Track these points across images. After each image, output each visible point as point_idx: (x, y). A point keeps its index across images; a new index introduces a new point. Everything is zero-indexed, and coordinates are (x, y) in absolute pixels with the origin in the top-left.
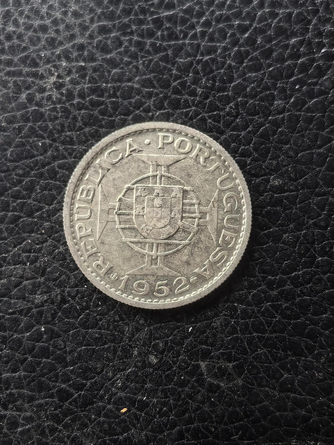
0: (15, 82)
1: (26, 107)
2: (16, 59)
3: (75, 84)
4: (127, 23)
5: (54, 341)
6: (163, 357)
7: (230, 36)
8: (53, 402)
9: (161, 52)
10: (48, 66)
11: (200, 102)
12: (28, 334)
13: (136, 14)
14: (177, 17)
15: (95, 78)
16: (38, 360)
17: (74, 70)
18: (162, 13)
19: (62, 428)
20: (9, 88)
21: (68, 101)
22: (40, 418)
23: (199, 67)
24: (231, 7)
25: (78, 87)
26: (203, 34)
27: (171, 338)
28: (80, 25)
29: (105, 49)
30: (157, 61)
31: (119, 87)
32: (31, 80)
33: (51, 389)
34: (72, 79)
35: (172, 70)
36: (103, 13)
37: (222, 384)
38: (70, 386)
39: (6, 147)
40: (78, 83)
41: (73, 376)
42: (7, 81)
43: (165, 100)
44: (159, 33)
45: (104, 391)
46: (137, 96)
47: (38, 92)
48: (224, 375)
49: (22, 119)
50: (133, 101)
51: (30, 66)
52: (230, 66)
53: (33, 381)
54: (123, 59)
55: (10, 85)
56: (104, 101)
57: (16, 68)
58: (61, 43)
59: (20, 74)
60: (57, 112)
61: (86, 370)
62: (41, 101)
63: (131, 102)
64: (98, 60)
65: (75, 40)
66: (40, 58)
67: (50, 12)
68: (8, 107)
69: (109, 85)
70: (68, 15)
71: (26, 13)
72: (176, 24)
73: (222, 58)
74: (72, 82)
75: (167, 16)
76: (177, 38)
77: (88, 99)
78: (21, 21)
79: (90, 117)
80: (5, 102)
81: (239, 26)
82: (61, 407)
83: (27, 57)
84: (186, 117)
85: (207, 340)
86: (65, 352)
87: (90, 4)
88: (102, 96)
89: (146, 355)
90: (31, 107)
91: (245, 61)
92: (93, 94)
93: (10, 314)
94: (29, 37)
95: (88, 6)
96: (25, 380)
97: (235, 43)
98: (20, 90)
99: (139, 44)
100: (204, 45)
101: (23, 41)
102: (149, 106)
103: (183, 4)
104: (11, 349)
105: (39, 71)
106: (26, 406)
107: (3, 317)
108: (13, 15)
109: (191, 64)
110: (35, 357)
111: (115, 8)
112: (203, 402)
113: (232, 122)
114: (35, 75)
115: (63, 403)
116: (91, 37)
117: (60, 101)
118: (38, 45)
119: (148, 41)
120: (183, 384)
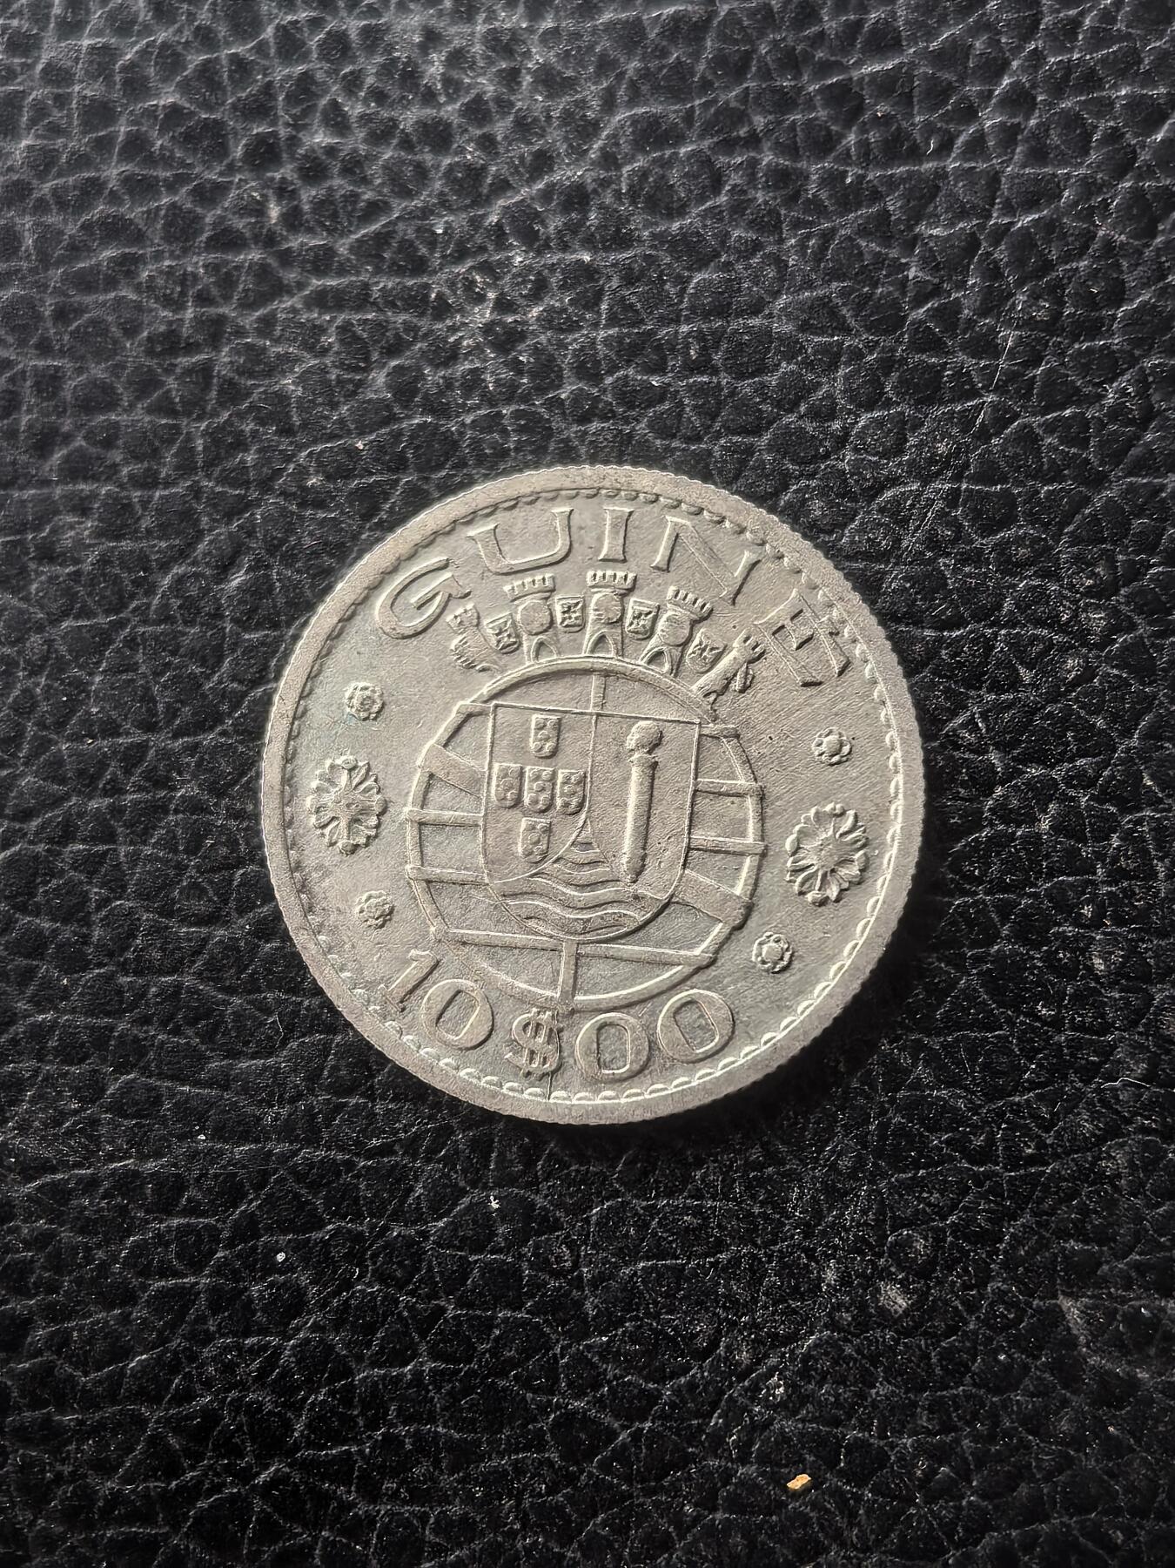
0: (345, 329)
1: (392, 418)
2: (343, 247)
3: (562, 331)
4: (733, 104)
5: (537, 1246)
6: (929, 1288)
7: (1103, 142)
8: (541, 1463)
9: (859, 206)
10: (461, 269)
11: (1012, 377)
12: (441, 1224)
13: (765, 74)
14: (911, 78)
15: (632, 305)
16: (480, 1317)
17: (554, 281)
18: (859, 64)
19: (579, 1554)
20: (324, 351)
21: (541, 390)
22: (496, 1523)
23: (1001, 254)
24: (1099, 37)
25: (575, 341)
26: (1009, 135)
27: (953, 1218)
28: (567, 117)
29: (660, 202)
30: (849, 238)
31: (718, 336)
32: (402, 317)
33: (535, 1420)
34: (550, 310)
35: (906, 266)
36: (645, 74)
37: (1142, 1375)
38: (600, 1403)
39: (328, 561)
40: (573, 327)
41: (611, 1370)
42: (315, 326)
43: (887, 375)
44: (852, 138)
45: (723, 1415)
46: (784, 364)
47: (431, 362)
48: (1149, 1343)
49: (376, 460)
50: (773, 380)
51: (397, 270)
52: (1109, 246)
53: (467, 1391)
54: (727, 235)
55: (331, 339)
56: (669, 385)
57: (344, 281)
58: (502, 186)
59: (362, 299)
60: (504, 432)
61: (656, 1345)
62: (441, 393)
63: (763, 385)
64: (639, 239)
65: (551, 170)
66: (432, 242)
67: (455, 74)
68: (327, 418)
69: (685, 329)
70: (519, 83)
71: (370, 80)
72: (910, 104)
73: (1078, 217)
74: (547, 321)
75: (873, 75)
76: (916, 154)
77: (609, 380)
78: (354, 109)
79: (621, 443)
80: (313, 401)
81: (1134, 103)
82: (572, 1479)
83: (382, 239)
84: (964, 431)
85: (1083, 1221)
86: (578, 1282)
87: (597, 43)
88: (660, 369)
89: (868, 1282)
90: (409, 417)
91: (1161, 228)
92: (629, 362)
93: (370, 1154)
94: (385, 167)
95: (591, 48)
96: (438, 1389)
97: (1123, 164)
98: (367, 359)
99: (782, 179)
100: (1012, 177)
101: (365, 181)
102: (830, 396)
103: (931, 34)
104: (381, 1277)
105: (427, 286)
106: (447, 1480)
107: (350, 1165)
108: (326, 92)
109: (972, 243)
110: (470, 1306)
111: (690, 55)
112: (1079, 1442)
113: (1131, 442)
114: (417, 301)
115: (577, 1463)
116: (609, 160)
117: (510, 392)
118: (418, 193)
119: (816, 169)
120: (1005, 1381)
